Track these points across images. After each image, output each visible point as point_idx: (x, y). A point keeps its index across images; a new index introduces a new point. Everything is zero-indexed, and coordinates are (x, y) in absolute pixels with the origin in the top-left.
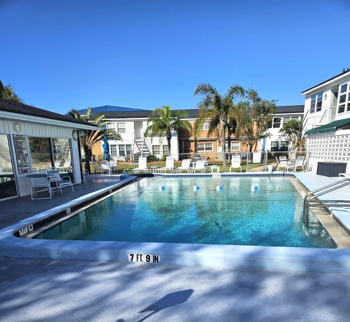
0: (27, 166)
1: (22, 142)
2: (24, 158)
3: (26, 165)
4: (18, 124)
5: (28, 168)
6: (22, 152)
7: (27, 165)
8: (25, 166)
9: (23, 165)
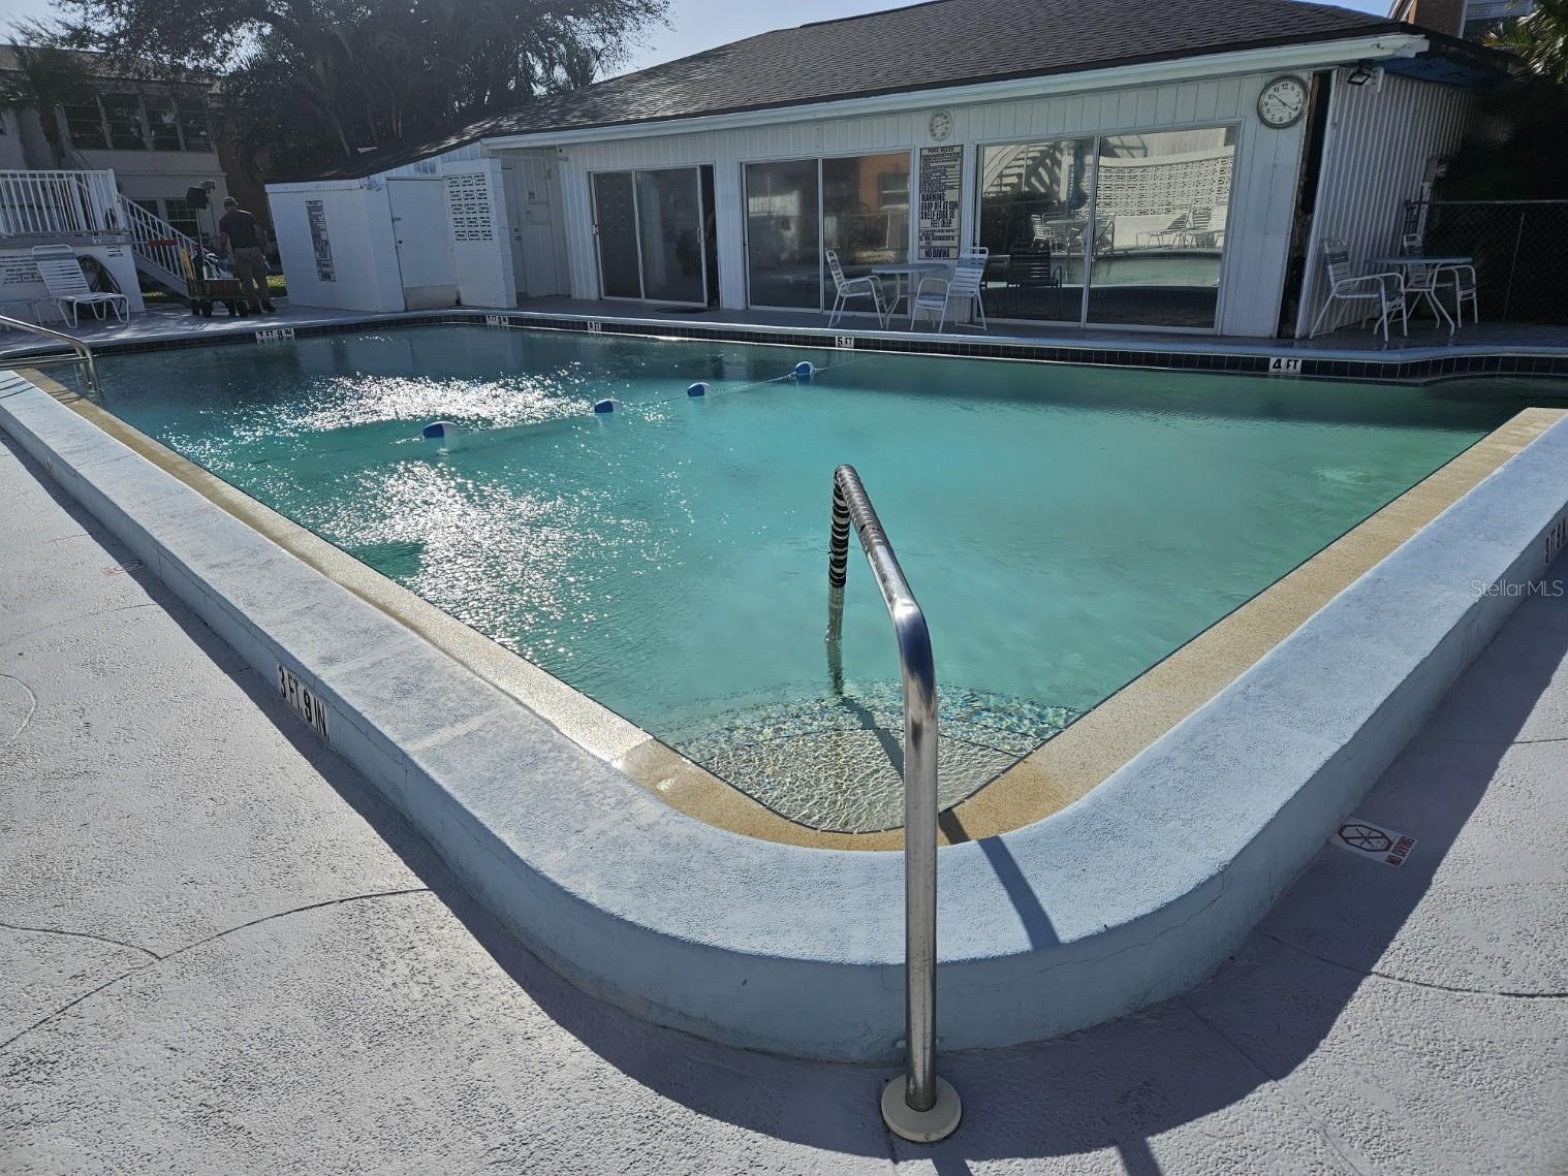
0: (948, 238)
1: (946, 167)
2: (943, 215)
3: (949, 234)
4: (941, 115)
5: (955, 243)
6: (941, 197)
7: (952, 234)
8: (941, 238)
9: (936, 234)
